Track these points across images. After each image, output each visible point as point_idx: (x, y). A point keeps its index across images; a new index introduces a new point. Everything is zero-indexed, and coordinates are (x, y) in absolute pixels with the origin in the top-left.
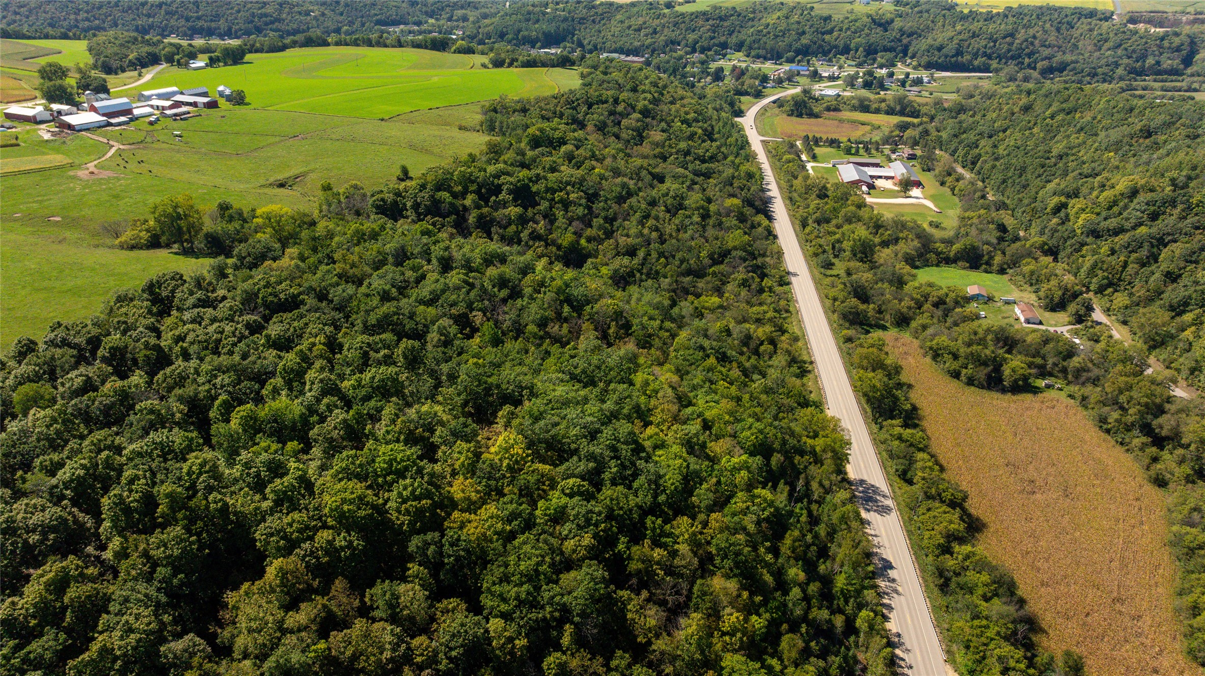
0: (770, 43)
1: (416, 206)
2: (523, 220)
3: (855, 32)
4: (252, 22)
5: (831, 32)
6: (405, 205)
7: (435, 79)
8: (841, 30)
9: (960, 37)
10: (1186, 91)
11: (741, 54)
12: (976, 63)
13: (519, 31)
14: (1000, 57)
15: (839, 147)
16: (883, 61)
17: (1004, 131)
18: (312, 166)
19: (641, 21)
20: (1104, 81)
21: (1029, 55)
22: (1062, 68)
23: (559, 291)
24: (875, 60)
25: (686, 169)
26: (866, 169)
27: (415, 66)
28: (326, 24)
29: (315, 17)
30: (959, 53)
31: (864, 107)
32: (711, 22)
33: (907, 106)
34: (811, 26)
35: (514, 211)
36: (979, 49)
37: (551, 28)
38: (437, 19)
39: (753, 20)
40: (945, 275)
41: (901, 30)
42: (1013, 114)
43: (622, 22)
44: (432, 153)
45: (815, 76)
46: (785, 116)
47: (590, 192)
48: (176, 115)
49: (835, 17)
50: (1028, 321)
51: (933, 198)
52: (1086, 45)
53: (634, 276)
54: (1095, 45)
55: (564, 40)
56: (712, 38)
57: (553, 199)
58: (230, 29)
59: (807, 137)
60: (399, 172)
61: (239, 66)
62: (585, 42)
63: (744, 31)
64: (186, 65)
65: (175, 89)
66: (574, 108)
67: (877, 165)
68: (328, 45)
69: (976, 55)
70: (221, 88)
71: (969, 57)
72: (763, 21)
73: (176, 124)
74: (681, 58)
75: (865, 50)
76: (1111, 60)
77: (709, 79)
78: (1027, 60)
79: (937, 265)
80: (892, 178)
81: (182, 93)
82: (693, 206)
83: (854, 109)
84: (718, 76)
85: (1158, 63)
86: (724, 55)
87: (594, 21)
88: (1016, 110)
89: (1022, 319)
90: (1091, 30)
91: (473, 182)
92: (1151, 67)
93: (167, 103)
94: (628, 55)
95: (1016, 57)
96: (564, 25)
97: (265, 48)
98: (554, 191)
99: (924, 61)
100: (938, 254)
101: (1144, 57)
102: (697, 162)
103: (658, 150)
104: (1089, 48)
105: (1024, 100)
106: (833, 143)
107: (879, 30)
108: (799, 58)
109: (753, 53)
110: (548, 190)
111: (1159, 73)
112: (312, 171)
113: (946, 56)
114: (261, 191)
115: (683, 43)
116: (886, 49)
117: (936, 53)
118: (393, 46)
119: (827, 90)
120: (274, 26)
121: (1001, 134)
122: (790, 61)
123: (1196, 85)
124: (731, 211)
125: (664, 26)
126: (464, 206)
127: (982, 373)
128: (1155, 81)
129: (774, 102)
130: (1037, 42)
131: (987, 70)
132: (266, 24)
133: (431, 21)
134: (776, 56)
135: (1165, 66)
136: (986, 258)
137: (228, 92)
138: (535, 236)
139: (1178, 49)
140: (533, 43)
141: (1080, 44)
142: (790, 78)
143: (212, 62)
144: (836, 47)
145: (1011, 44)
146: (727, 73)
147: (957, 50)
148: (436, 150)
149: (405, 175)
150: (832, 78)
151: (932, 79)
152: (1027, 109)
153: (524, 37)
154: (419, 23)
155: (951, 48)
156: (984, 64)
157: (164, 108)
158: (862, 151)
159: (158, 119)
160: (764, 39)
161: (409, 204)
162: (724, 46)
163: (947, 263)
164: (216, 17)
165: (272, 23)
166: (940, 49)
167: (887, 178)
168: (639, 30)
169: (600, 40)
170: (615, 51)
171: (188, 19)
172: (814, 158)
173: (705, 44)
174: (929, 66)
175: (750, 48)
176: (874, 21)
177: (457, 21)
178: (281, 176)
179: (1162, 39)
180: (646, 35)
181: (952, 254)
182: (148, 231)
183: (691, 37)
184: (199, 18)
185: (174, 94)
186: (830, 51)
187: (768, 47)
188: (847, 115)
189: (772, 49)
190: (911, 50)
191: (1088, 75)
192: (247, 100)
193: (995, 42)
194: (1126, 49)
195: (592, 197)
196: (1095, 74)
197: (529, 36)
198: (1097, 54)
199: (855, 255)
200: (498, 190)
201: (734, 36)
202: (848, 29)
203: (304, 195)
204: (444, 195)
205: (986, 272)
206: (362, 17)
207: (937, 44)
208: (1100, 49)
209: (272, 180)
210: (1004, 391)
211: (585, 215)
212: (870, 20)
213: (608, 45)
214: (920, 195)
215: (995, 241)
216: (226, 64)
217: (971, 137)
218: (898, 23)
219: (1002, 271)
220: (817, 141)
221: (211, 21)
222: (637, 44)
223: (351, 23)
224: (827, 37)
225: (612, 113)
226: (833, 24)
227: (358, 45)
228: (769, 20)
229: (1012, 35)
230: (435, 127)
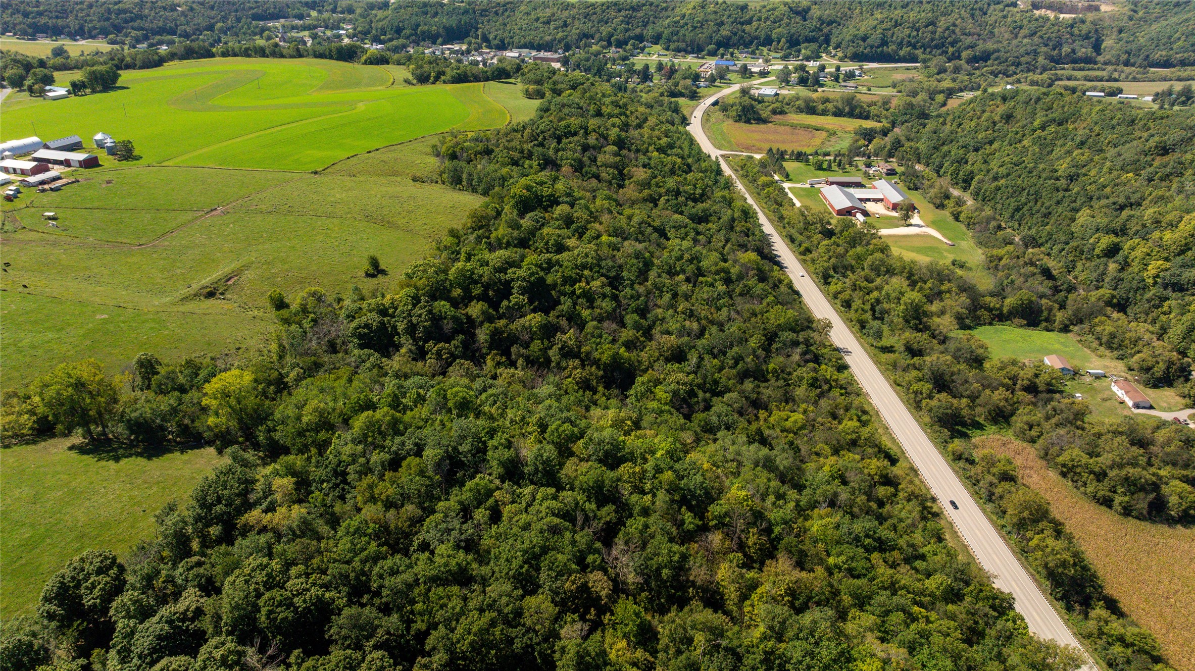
0: (689, 36)
1: (411, 329)
2: (549, 331)
3: (775, 22)
4: (108, 19)
5: (749, 22)
6: (395, 328)
7: (361, 107)
8: (759, 20)
9: (884, 26)
10: (1107, 81)
11: (658, 47)
12: (902, 53)
13: (418, 25)
14: (924, 47)
15: (807, 161)
16: (809, 53)
17: (991, 143)
18: (244, 260)
19: (548, 12)
20: (1029, 70)
21: (952, 44)
22: (985, 57)
23: (672, 489)
24: (799, 51)
25: (681, 213)
26: (851, 190)
27: (328, 86)
28: (196, 21)
29: (183, 12)
30: (884, 43)
31: (810, 109)
32: (623, 13)
33: (856, 107)
34: (729, 16)
35: (534, 319)
36: (903, 39)
37: (453, 22)
38: (320, 12)
39: (666, 9)
40: (1005, 336)
41: (820, 19)
42: (994, 123)
43: (528, 14)
44: (397, 227)
45: (745, 72)
46: (731, 121)
47: (612, 274)
48: (42, 183)
49: (751, 5)
50: (1137, 406)
51: (934, 224)
52: (1002, 32)
53: (696, 396)
54: (1012, 32)
55: (467, 35)
56: (627, 30)
57: (574, 292)
58: (82, 28)
59: (770, 150)
60: (366, 266)
61: (112, 94)
62: (491, 37)
63: (660, 22)
64: (42, 93)
65: (35, 139)
66: (541, 145)
67: (859, 185)
68: (212, 55)
69: (900, 45)
70: (99, 137)
71: (894, 47)
72: (677, 10)
73: (46, 198)
74: (597, 54)
75: (787, 41)
76: (1029, 48)
77: (636, 79)
78: (951, 50)
79: (991, 324)
80: (881, 200)
81: (47, 147)
82: (713, 269)
83: (800, 110)
84: (645, 76)
85: (1073, 51)
86: (643, 49)
87: (496, 13)
88: (997, 118)
89: (1130, 403)
90: (1005, 17)
91: (476, 282)
92: (1067, 55)
93: (27, 165)
94: (539, 50)
95: (940, 46)
96: (466, 19)
97: (138, 63)
98: (573, 281)
99: (850, 51)
100: (990, 310)
101: (1058, 45)
102: (691, 203)
103: (646, 192)
104: (1007, 35)
105: (1002, 109)
106: (800, 157)
107: (798, 19)
108: (721, 51)
109: (672, 46)
110: (566, 280)
111: (1074, 61)
112: (247, 267)
113: (872, 47)
114: (182, 309)
115: (597, 36)
116: (809, 40)
117: (861, 43)
118: (292, 57)
119: (766, 89)
120: (136, 24)
121: (987, 147)
122: (713, 54)
123: (1116, 75)
124: (748, 269)
125: (574, 18)
126: (469, 317)
127: (1142, 503)
128: (1074, 69)
129: (715, 103)
130: (957, 30)
131: (914, 60)
132: (126, 21)
133: (314, 14)
134: (696, 49)
135: (1079, 54)
136: (1045, 314)
137: (109, 142)
138: (568, 353)
139: (1087, 37)
140: (433, 39)
141: (996, 31)
142: (721, 76)
143: (76, 88)
144: (757, 38)
145: (934, 33)
146: (652, 70)
147: (882, 39)
148: (401, 222)
149: (376, 270)
150: (764, 74)
151: (863, 72)
152: (1008, 118)
153: (423, 32)
154: (301, 17)
155: (875, 39)
156: (909, 54)
157: (23, 172)
158: (834, 167)
159: (18, 191)
160: (682, 31)
161: (401, 327)
162: (640, 38)
163: (1000, 320)
164: (63, 13)
165: (132, 20)
166: (864, 39)
167: (876, 201)
168: (548, 22)
169: (506, 34)
170: (524, 46)
171: (26, 15)
172: (788, 178)
173: (621, 37)
174: (858, 57)
175: (669, 41)
176: (791, 8)
177: (342, 12)
178: (206, 280)
179: (1072, 26)
180: (557, 28)
181: (1005, 310)
182: (32, 412)
183: (605, 30)
184: (40, 14)
185: (35, 147)
186: (751, 42)
187: (688, 39)
188: (796, 118)
189: (692, 42)
190: (834, 40)
191: (1013, 64)
192: (136, 153)
193: (918, 30)
194: (1042, 37)
195: (615, 282)
196: (1019, 64)
197: (429, 32)
198: (1015, 42)
199: (907, 321)
200: (505, 290)
201: (650, 27)
202: (767, 19)
203: (244, 307)
204: (442, 306)
205: (1047, 330)
206: (236, 11)
207: (861, 33)
208: (1016, 37)
209: (195, 286)
210: (1172, 522)
211: (614, 310)
212: (786, 8)
213: (516, 39)
214: (921, 223)
215: (1049, 292)
216: (94, 91)
217: (955, 151)
218: (815, 12)
219: (1065, 329)
220: (782, 155)
221: (57, 17)
222: (548, 38)
223: (224, 19)
224: (747, 28)
225: (585, 148)
226: (752, 13)
227: (249, 56)
228: (684, 11)
229: (933, 23)
230: (383, 180)
